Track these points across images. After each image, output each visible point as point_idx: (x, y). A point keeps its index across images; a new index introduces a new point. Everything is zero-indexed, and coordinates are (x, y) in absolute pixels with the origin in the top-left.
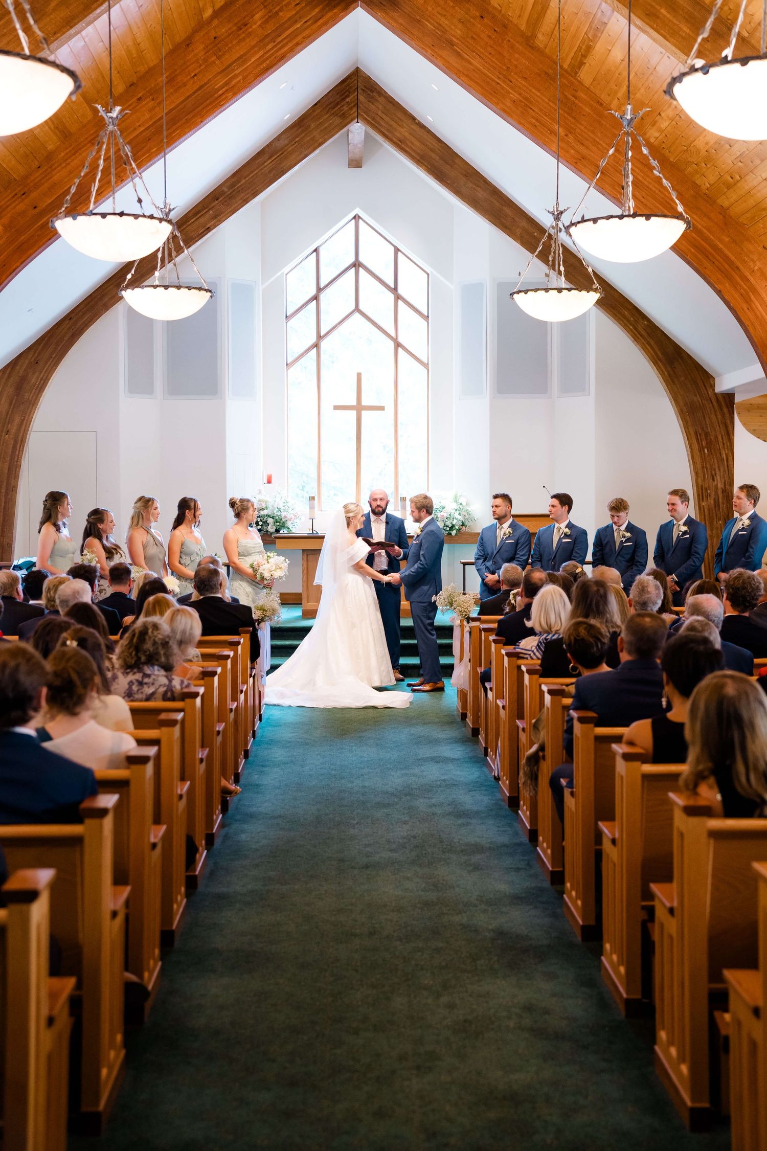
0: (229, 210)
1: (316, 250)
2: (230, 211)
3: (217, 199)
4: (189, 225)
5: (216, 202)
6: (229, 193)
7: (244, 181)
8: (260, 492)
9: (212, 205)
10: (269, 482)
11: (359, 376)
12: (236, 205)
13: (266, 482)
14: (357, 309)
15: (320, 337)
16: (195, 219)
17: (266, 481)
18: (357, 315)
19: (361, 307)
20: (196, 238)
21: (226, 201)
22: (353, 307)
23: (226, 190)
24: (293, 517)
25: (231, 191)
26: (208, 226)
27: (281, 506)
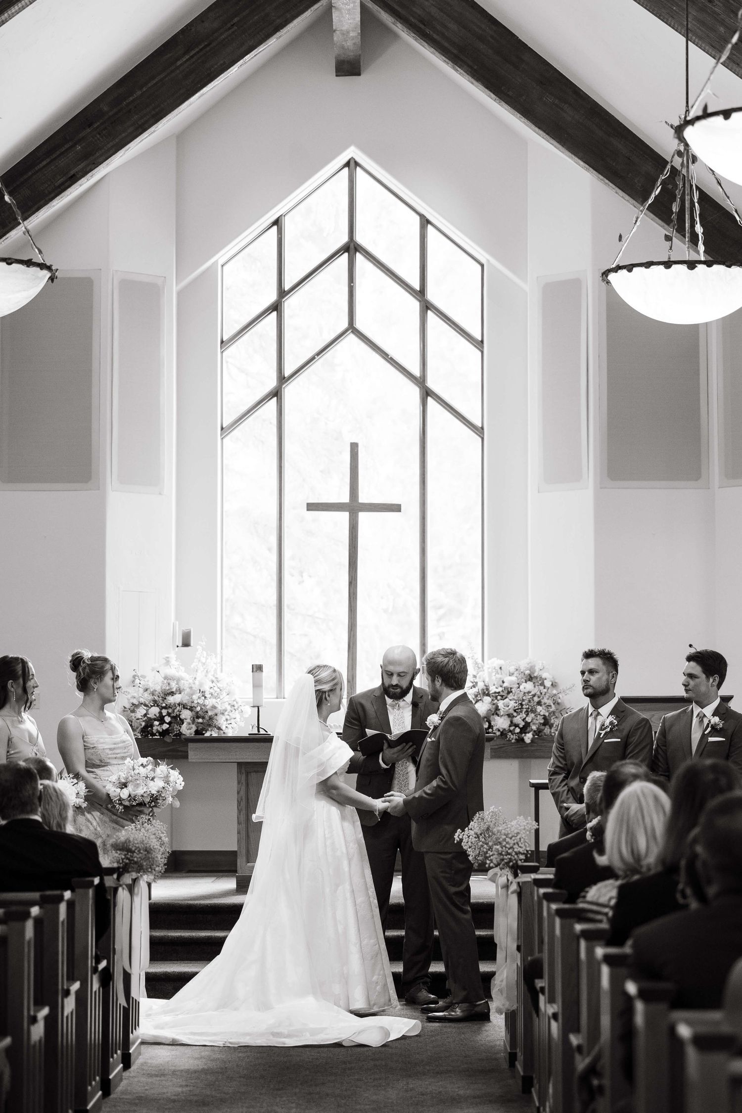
0: (111, 144)
1: (277, 222)
2: (112, 147)
3: (89, 126)
4: (37, 172)
5: (89, 130)
6: (111, 114)
7: (139, 93)
8: (167, 662)
9: (81, 135)
10: (186, 644)
11: (354, 447)
12: (124, 135)
13: (180, 644)
14: (351, 327)
15: (284, 378)
16: (48, 160)
17: (179, 642)
18: (351, 338)
19: (358, 325)
20: (50, 193)
21: (105, 129)
22: (345, 325)
23: (106, 109)
24: (229, 708)
25: (115, 110)
26: (72, 173)
27: (206, 688)
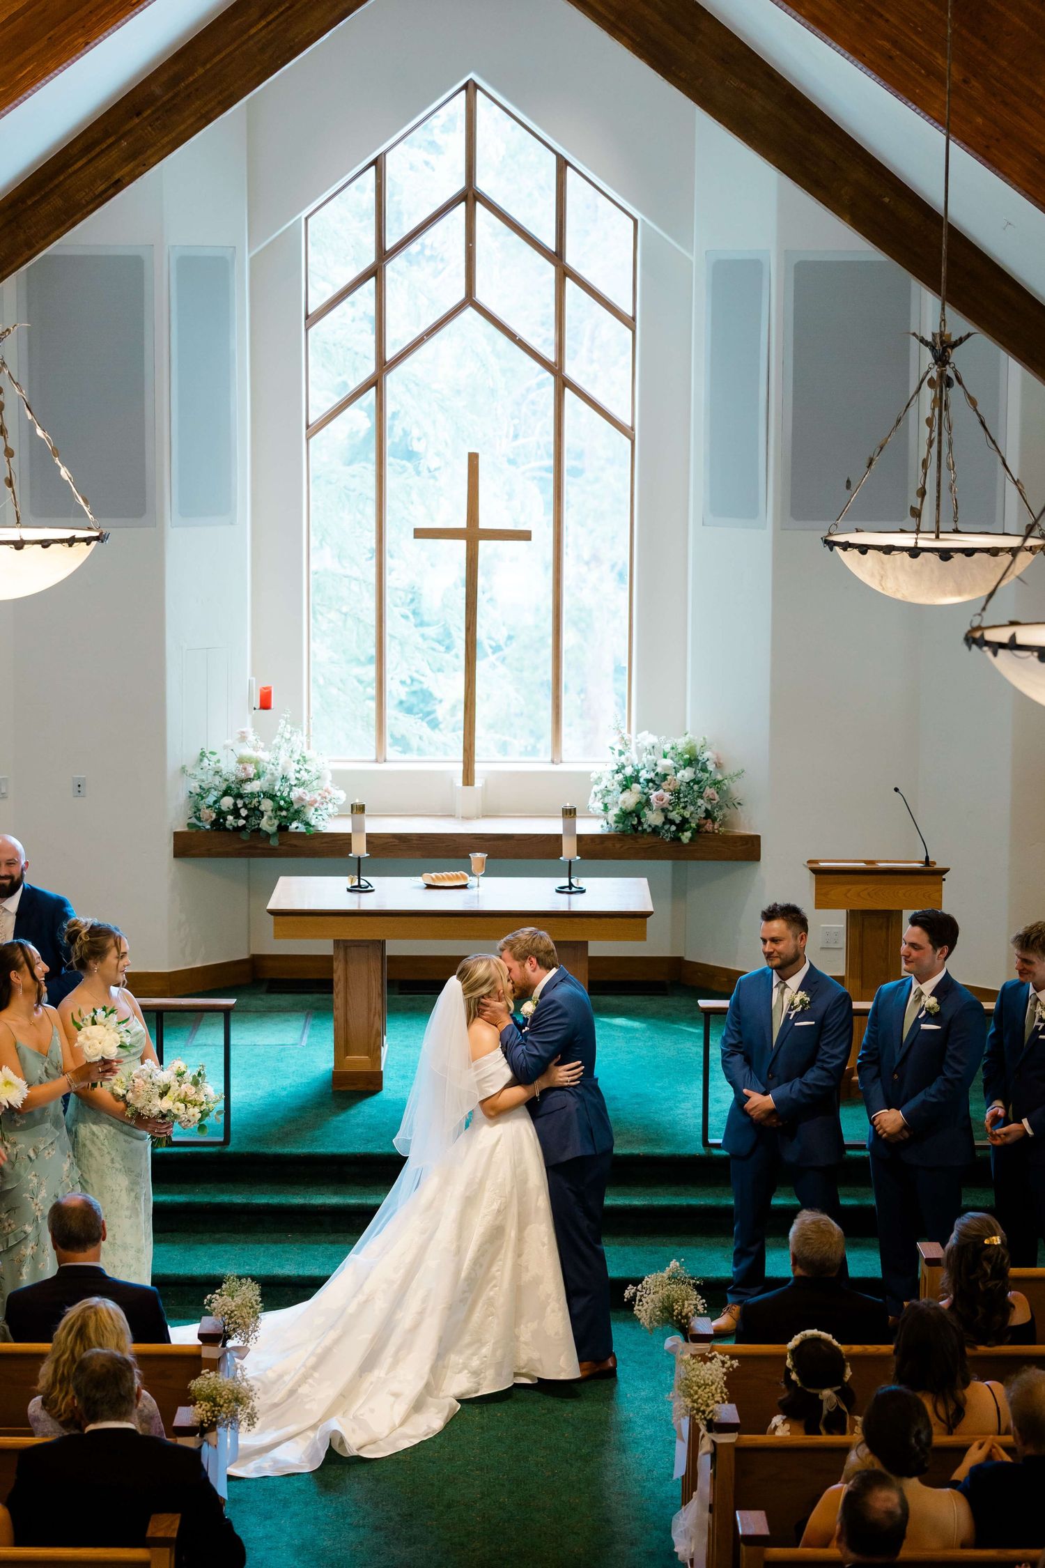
0: (166, 139)
1: (375, 163)
2: (168, 143)
3: (138, 114)
4: (70, 175)
5: (137, 120)
6: (165, 99)
7: (201, 71)
8: (243, 738)
9: (127, 127)
10: (265, 704)
11: (474, 460)
12: (182, 127)
13: (258, 706)
14: (470, 300)
15: (385, 363)
16: (84, 160)
17: (257, 704)
18: (470, 312)
19: (481, 296)
20: (88, 203)
21: (157, 119)
22: (461, 295)
23: (158, 91)
24: (319, 798)
25: (171, 94)
26: (117, 176)
27: (292, 773)
